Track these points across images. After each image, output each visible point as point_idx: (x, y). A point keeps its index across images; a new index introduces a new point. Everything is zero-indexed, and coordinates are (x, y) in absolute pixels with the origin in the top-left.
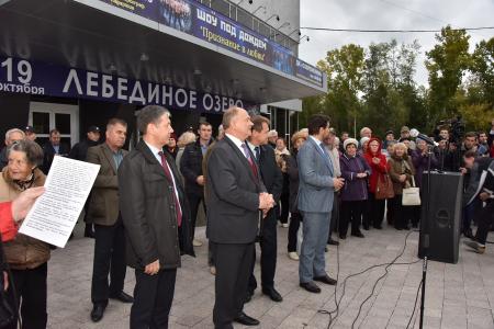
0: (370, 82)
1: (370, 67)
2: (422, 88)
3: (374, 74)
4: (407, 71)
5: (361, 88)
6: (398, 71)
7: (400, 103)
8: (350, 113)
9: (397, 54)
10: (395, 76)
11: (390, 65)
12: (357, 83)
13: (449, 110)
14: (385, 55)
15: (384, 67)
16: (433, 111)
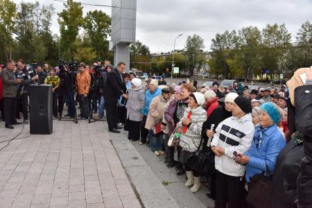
0: (22, 28)
1: (21, 18)
2: (56, 35)
3: (24, 23)
4: (46, 24)
5: (15, 32)
6: (40, 23)
7: (42, 44)
8: (7, 48)
9: (40, 11)
10: (38, 26)
11: (35, 18)
12: (11, 28)
13: (71, 50)
14: (31, 11)
15: (31, 19)
16: (63, 50)
